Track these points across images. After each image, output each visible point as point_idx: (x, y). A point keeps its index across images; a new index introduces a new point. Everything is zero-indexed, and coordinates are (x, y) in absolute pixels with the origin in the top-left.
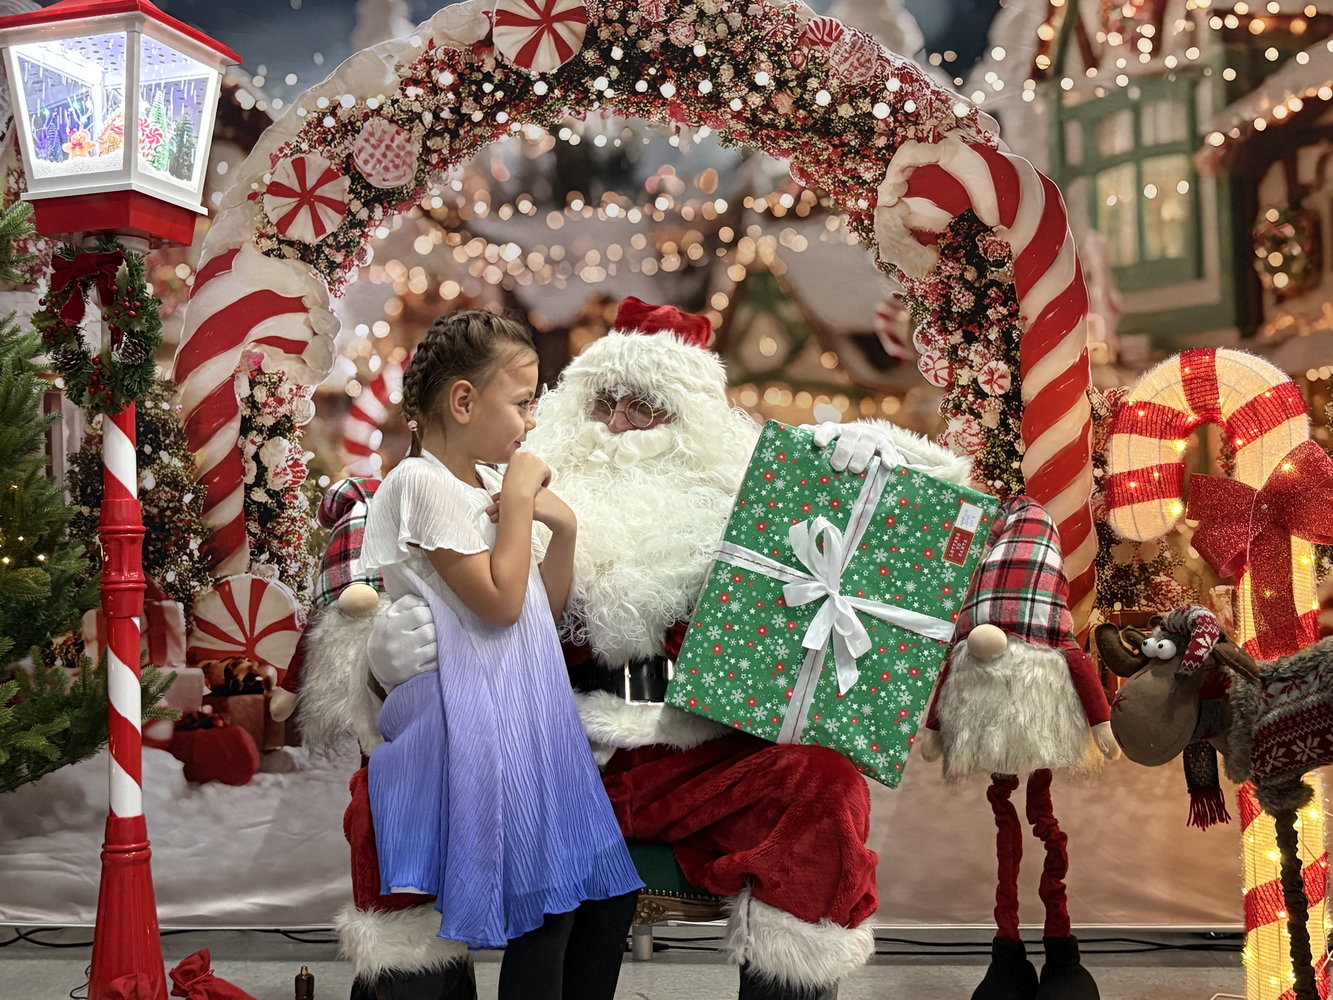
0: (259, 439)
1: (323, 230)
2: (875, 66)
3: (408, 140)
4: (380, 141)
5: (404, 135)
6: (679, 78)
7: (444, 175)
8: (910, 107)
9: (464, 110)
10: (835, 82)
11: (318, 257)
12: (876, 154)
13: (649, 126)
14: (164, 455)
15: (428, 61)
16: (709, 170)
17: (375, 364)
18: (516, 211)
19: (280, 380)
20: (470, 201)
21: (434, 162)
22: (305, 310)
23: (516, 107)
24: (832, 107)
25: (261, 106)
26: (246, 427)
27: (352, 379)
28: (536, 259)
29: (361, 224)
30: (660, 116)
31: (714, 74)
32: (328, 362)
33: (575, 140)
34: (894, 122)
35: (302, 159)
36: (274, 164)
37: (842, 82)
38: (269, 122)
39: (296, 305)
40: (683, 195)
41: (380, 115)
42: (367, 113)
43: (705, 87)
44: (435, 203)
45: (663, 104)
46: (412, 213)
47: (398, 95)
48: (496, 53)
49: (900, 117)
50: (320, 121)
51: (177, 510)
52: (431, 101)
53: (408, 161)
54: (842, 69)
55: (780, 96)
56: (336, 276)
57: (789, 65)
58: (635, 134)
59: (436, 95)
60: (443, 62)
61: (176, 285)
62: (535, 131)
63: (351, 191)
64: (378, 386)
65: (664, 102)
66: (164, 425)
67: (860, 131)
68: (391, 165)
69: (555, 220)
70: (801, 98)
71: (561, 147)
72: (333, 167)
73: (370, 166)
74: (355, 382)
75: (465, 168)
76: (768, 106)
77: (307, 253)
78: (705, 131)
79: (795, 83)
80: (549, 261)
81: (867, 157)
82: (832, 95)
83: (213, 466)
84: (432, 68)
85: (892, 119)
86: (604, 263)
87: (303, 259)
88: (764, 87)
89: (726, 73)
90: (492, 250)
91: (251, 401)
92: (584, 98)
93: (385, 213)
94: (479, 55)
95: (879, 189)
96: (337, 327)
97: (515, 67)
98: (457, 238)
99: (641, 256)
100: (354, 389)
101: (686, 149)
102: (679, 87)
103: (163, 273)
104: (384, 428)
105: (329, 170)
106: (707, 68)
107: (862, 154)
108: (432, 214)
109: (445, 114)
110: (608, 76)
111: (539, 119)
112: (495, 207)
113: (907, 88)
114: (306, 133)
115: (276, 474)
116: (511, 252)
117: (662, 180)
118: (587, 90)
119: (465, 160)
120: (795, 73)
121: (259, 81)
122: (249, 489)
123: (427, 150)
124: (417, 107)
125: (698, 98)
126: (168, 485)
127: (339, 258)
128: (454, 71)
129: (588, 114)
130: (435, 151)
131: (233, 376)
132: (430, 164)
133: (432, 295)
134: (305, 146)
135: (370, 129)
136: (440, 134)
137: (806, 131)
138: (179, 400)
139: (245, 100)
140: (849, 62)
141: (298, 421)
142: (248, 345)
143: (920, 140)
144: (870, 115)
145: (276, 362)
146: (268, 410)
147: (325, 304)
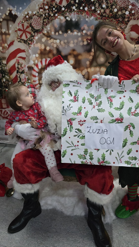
0: (20, 74)
1: (27, 38)
2: (127, 3)
3: (41, 20)
4: (36, 20)
5: (40, 19)
6: (88, 6)
7: (47, 27)
8: (133, 12)
9: (50, 14)
10: (118, 7)
11: (27, 42)
12: (125, 22)
13: (83, 16)
14: (6, 76)
15: (43, 4)
16: (93, 25)
17: (36, 62)
18: (59, 33)
19: (22, 64)
20: (51, 32)
21: (45, 24)
22: (25, 52)
23: (59, 13)
24: (117, 12)
25: (16, 14)
26: (18, 72)
27: (33, 64)
28: (62, 42)
29: (33, 36)
30: (84, 14)
31: (95, 5)
32: (29, 61)
33: (69, 20)
34: (130, 15)
35: (23, 24)
36: (19, 25)
37: (120, 6)
38: (18, 17)
39: (24, 51)
40: (88, 30)
41: (36, 15)
42: (33, 15)
43: (93, 8)
44: (45, 32)
45: (85, 12)
46: (41, 34)
47: (39, 11)
48: (55, 2)
49: (131, 14)
50: (26, 16)
51: (9, 85)
52: (44, 12)
53: (40, 24)
54: (120, 3)
55: (107, 10)
56: (30, 46)
57: (109, 3)
58: (80, 18)
59: (45, 11)
60: (46, 4)
61: (5, 47)
62: (62, 18)
63: (32, 30)
64: (37, 65)
65: (85, 11)
66: (6, 71)
67: (122, 18)
68: (38, 25)
69: (65, 35)
70: (111, 10)
71: (67, 21)
72: (28, 25)
73: (34, 25)
74: (33, 65)
75: (50, 25)
76: (105, 12)
77: (25, 42)
78: (93, 17)
79: (110, 7)
80: (64, 43)
81: (123, 23)
82: (117, 9)
83: (13, 78)
84: (44, 5)
85: (129, 15)
86: (74, 43)
87: (24, 43)
88: (104, 8)
89: (97, 5)
90: (55, 41)
91: (18, 67)
92: (71, 11)
93: (37, 34)
94: (52, 2)
95: (125, 30)
96: (30, 55)
97: (59, 5)
98: (49, 39)
99: (80, 42)
100: (33, 66)
101: (89, 21)
102: (88, 8)
103: (3, 45)
104: (38, 73)
105: (28, 26)
106: (93, 4)
107: (122, 22)
108: (45, 34)
109: (47, 15)
110: (75, 6)
111: (63, 15)
112: (55, 33)
113: (133, 8)
114: (24, 19)
115: (22, 80)
116: (58, 41)
117: (84, 27)
118: (72, 9)
119: (50, 24)
120: (110, 4)
121: (15, 9)
122: (19, 82)
123: (44, 22)
124: (42, 13)
125: (91, 10)
126: (7, 81)
127: (30, 42)
128: (48, 6)
129: (72, 14)
130: (45, 22)
131: (15, 64)
132: (44, 25)
133: (45, 49)
134: (23, 21)
135: (34, 18)
136: (46, 19)
137: (111, 18)
138: (7, 67)
139: (13, 13)
140: (121, 2)
141: (25, 71)
142: (17, 58)
143: (134, 19)
144: (125, 14)
145: (21, 61)
146: (20, 69)
147: (28, 51)
